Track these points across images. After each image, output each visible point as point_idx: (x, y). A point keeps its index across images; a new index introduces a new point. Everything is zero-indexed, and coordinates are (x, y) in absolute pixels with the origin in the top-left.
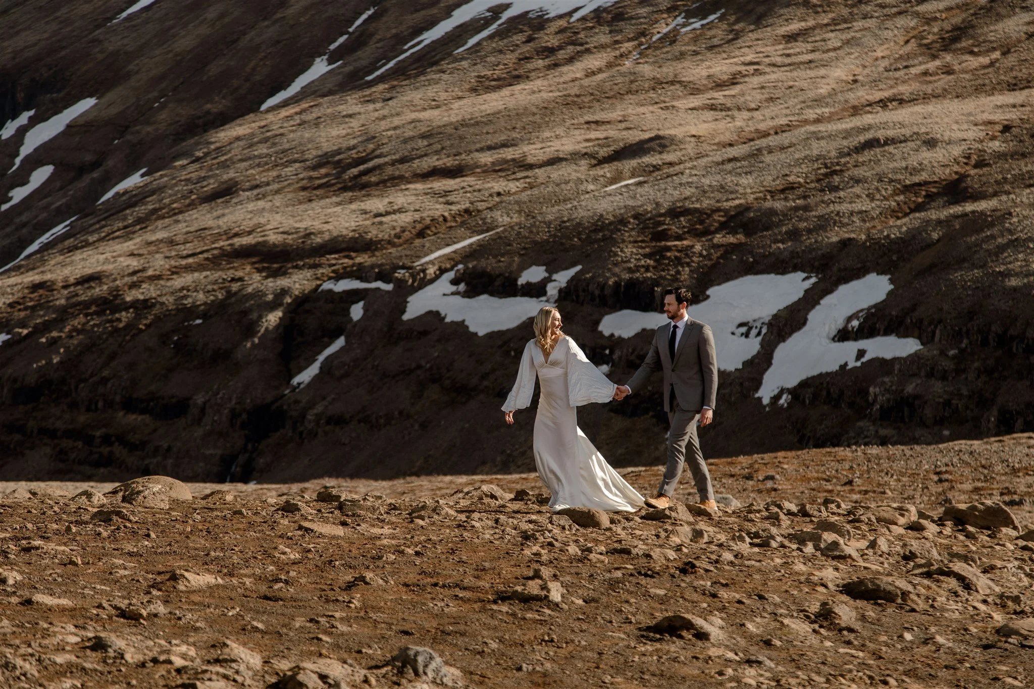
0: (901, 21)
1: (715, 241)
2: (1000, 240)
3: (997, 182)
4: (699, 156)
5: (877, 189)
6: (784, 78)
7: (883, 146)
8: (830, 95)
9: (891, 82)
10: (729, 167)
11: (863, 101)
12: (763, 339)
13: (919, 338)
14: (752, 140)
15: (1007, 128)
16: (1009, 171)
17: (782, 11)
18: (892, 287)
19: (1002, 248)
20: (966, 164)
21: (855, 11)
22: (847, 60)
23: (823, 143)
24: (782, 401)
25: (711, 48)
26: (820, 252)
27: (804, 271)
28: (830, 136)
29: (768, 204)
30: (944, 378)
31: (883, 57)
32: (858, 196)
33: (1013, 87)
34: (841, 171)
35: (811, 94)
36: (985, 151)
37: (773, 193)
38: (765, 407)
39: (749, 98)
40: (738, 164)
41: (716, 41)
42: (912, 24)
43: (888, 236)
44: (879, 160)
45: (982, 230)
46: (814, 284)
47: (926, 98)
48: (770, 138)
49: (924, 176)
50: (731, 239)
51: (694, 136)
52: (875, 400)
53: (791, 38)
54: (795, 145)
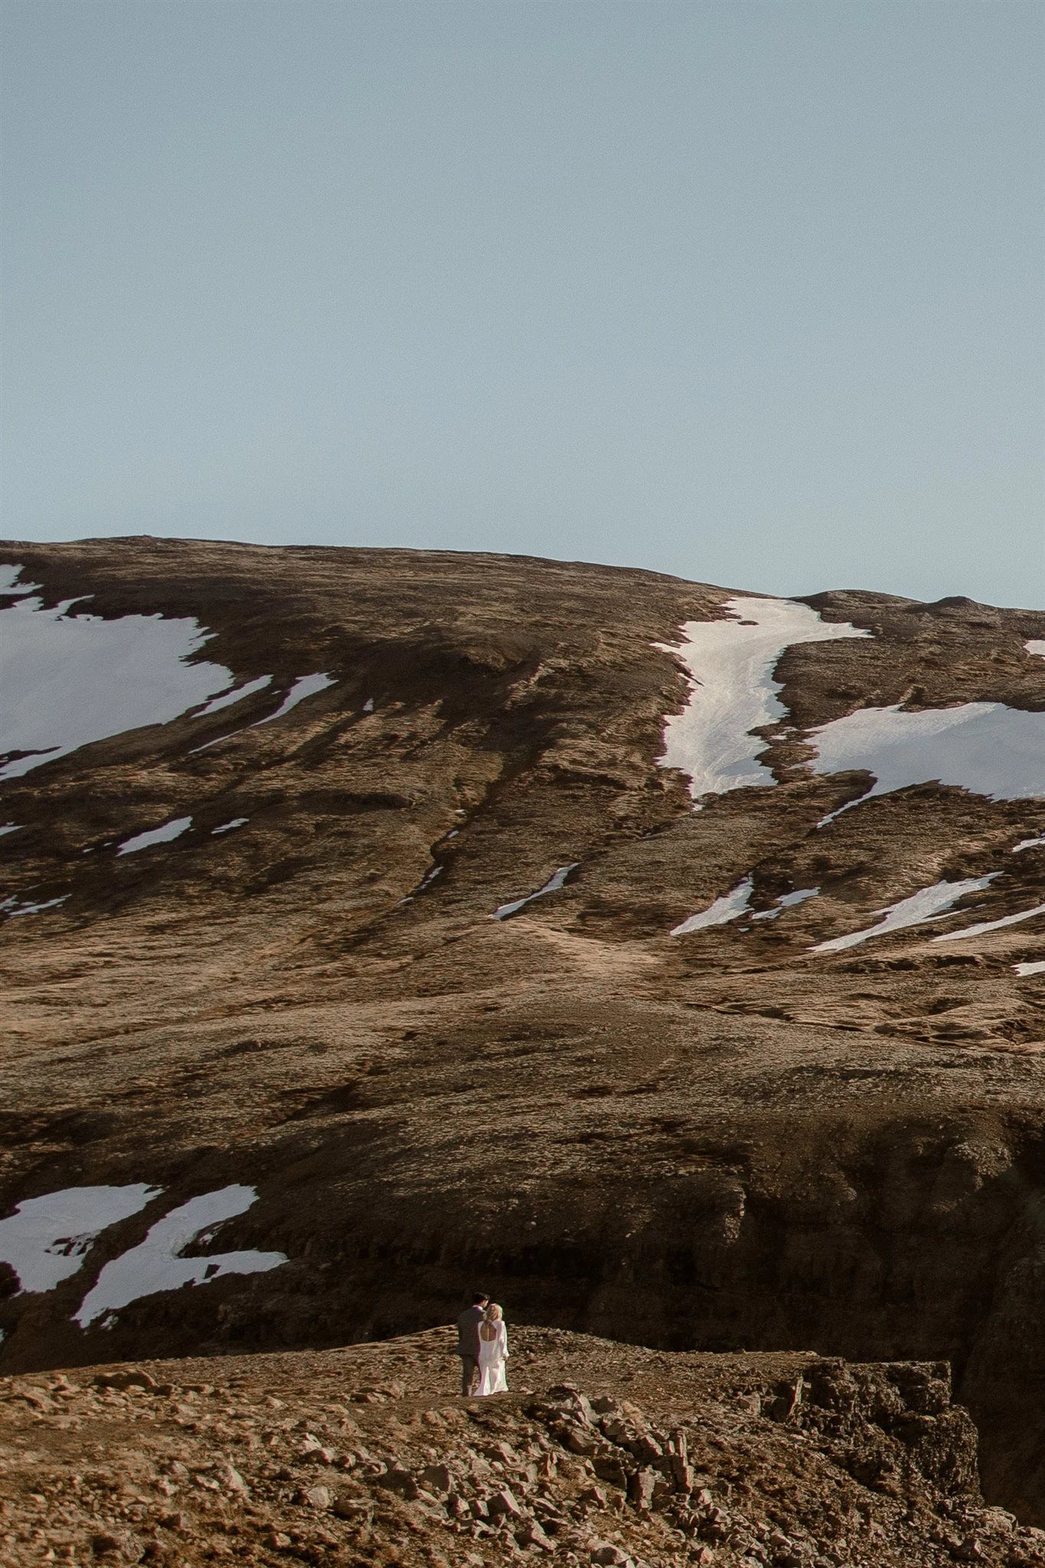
0: (296, 919)
1: (33, 1149)
2: (391, 1149)
3: (395, 1091)
4: (21, 1055)
5: (248, 1094)
6: (144, 973)
7: (260, 1050)
8: (201, 993)
9: (280, 983)
10: (59, 1067)
11: (242, 1000)
12: (86, 1257)
13: (285, 1251)
14: (92, 1039)
15: (410, 1035)
16: (408, 1079)
17: (147, 900)
18: (257, 1198)
19: (394, 1158)
20: (358, 1070)
21: (242, 904)
22: (226, 956)
23: (185, 1045)
24: (105, 1324)
25: (49, 936)
26: (169, 1162)
27: (147, 1183)
28: (195, 1038)
29: (107, 1109)
30: (311, 1292)
31: (271, 955)
32: (224, 1103)
33: (423, 993)
34: (206, 1075)
35: (176, 991)
36: (383, 1058)
37: (115, 1098)
38: (83, 1330)
39: (94, 992)
40: (72, 1065)
41: (56, 928)
42: (310, 922)
43: (257, 1144)
44: (254, 1065)
45: (371, 1139)
46: (159, 1196)
47: (319, 1001)
48: (117, 1038)
49: (308, 1083)
50: (55, 1148)
51: (15, 1032)
52: (224, 1319)
53: (158, 929)
54: (149, 1046)
